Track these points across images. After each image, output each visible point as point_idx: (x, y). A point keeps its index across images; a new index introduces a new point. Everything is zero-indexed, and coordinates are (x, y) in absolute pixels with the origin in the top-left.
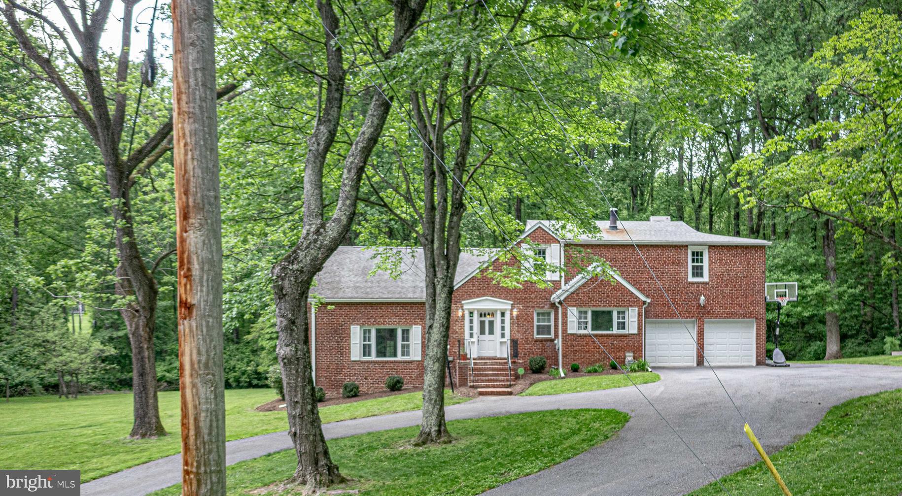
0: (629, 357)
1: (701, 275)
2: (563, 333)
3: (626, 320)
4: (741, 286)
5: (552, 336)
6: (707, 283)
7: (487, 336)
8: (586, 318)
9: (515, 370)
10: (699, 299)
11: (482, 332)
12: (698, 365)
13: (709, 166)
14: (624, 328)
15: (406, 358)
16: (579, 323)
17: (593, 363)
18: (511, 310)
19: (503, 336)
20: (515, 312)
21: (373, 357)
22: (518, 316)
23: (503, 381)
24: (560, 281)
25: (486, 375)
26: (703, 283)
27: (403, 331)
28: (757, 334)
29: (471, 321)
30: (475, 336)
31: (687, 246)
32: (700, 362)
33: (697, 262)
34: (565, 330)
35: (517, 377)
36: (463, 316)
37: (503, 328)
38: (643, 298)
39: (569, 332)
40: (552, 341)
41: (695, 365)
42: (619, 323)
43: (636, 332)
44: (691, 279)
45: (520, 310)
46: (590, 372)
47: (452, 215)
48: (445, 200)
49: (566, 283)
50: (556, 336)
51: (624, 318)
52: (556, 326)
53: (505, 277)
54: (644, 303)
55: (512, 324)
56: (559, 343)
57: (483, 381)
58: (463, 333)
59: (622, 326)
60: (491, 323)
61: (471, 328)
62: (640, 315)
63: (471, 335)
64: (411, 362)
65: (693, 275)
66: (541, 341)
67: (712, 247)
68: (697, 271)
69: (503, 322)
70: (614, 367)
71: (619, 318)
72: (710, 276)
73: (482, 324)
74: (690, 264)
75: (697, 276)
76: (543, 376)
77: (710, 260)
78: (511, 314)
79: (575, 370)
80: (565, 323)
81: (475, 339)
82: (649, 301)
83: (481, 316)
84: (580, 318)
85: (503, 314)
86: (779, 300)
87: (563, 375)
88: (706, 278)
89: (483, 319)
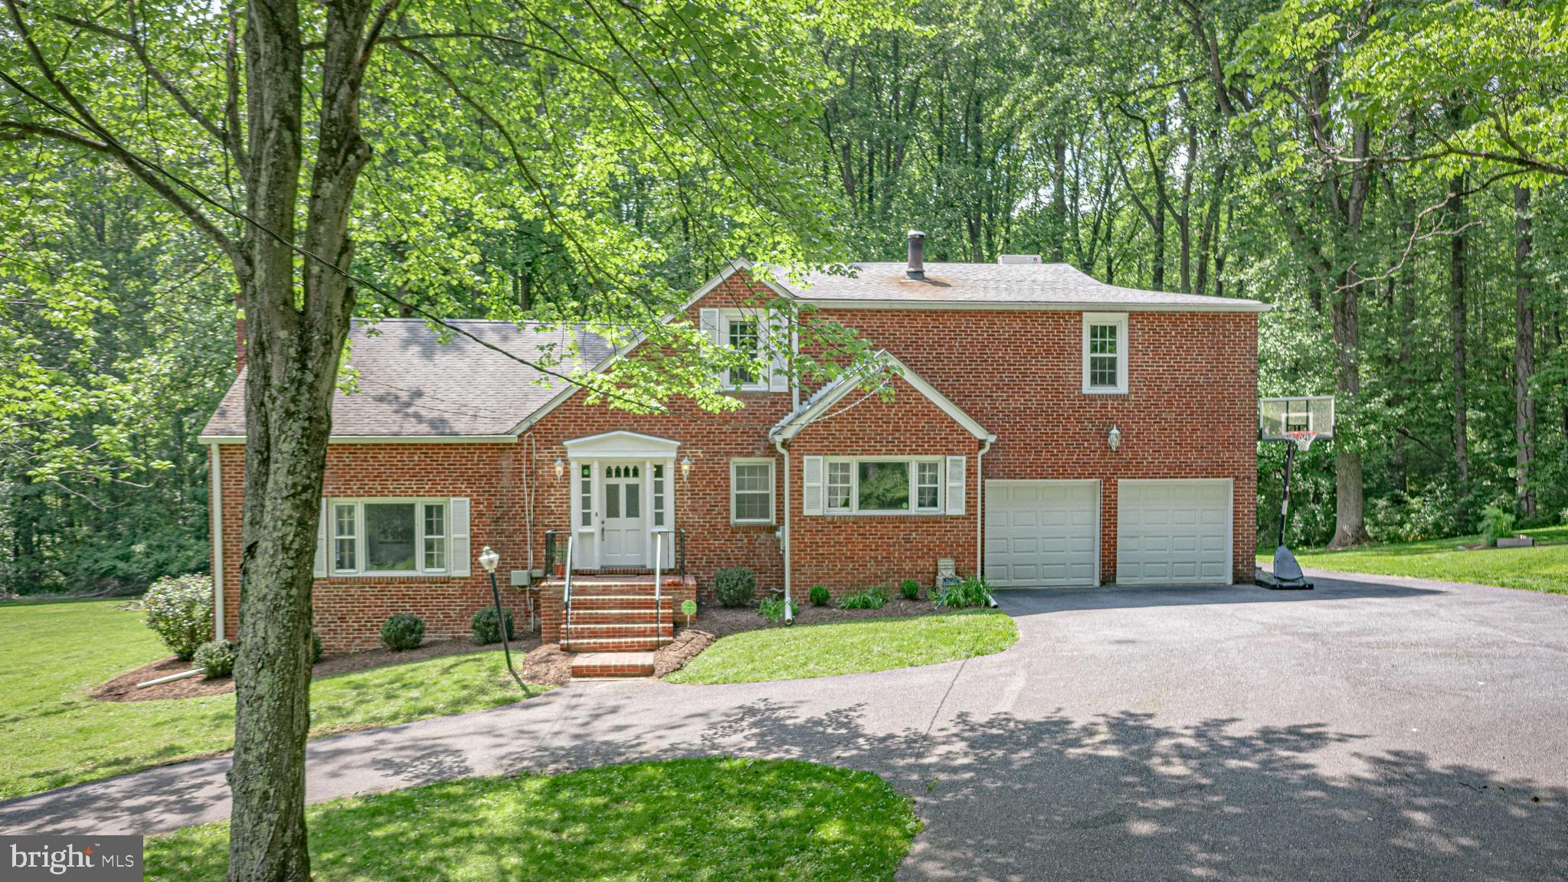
0: (946, 568)
1: (1113, 381)
2: (792, 515)
3: (940, 486)
4: (1201, 404)
5: (772, 520)
6: (1124, 398)
7: (623, 521)
8: (846, 479)
9: (675, 604)
10: (1107, 435)
11: (612, 511)
12: (1103, 583)
13: (1107, 192)
14: (934, 504)
15: (436, 572)
16: (832, 491)
17: (859, 586)
18: (678, 461)
19: (659, 520)
20: (686, 467)
21: (361, 569)
22: (692, 473)
23: (642, 633)
24: (790, 394)
25: (605, 619)
26: (1116, 397)
27: (429, 510)
28: (1236, 513)
29: (586, 487)
30: (595, 520)
31: (1080, 313)
32: (1108, 578)
33: (1103, 350)
34: (797, 509)
35: (678, 625)
36: (567, 474)
37: (659, 503)
38: (978, 432)
39: (806, 512)
40: (772, 529)
41: (1097, 583)
42: (921, 492)
43: (961, 511)
44: (1087, 388)
45: (697, 462)
46: (853, 607)
47: (318, 174)
48: (291, 124)
49: (803, 398)
50: (780, 519)
51: (935, 480)
52: (780, 495)
53: (619, 386)
54: (981, 444)
55: (679, 492)
56: (785, 534)
57: (594, 634)
58: (567, 513)
59: (930, 498)
60: (633, 492)
61: (586, 503)
62: (970, 473)
63: (586, 520)
64: (447, 581)
65: (1094, 380)
66: (747, 529)
67: (1138, 316)
68: (1104, 373)
69: (659, 487)
70: (911, 596)
71: (922, 480)
72: (1131, 383)
73: (612, 492)
74: (1087, 355)
75: (1103, 382)
76: (743, 617)
77: (1131, 346)
78: (678, 470)
79: (820, 601)
80: (797, 493)
81: (594, 528)
82: (992, 439)
83: (609, 473)
84: (832, 480)
85: (659, 471)
86: (1291, 436)
87: (788, 616)
88: (1122, 387)
89: (613, 481)
